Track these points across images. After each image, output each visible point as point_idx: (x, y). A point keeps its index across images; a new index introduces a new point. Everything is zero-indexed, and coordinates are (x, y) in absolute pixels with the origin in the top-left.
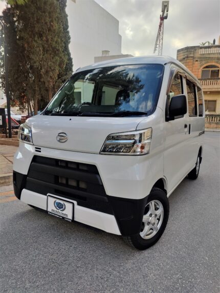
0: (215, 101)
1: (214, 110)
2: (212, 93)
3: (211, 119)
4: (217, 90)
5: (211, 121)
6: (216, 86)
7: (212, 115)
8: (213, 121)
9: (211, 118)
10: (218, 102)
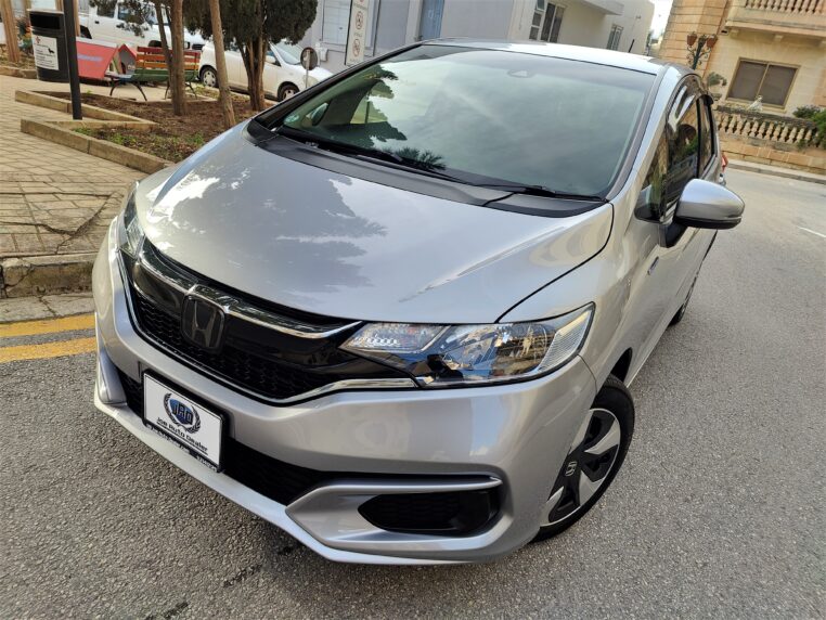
0: (793, 71)
1: (781, 103)
2: (790, 40)
3: (761, 131)
4: (807, 32)
5: (759, 136)
6: (807, 19)
7: (771, 117)
8: (767, 137)
9: (763, 126)
10: (800, 74)
